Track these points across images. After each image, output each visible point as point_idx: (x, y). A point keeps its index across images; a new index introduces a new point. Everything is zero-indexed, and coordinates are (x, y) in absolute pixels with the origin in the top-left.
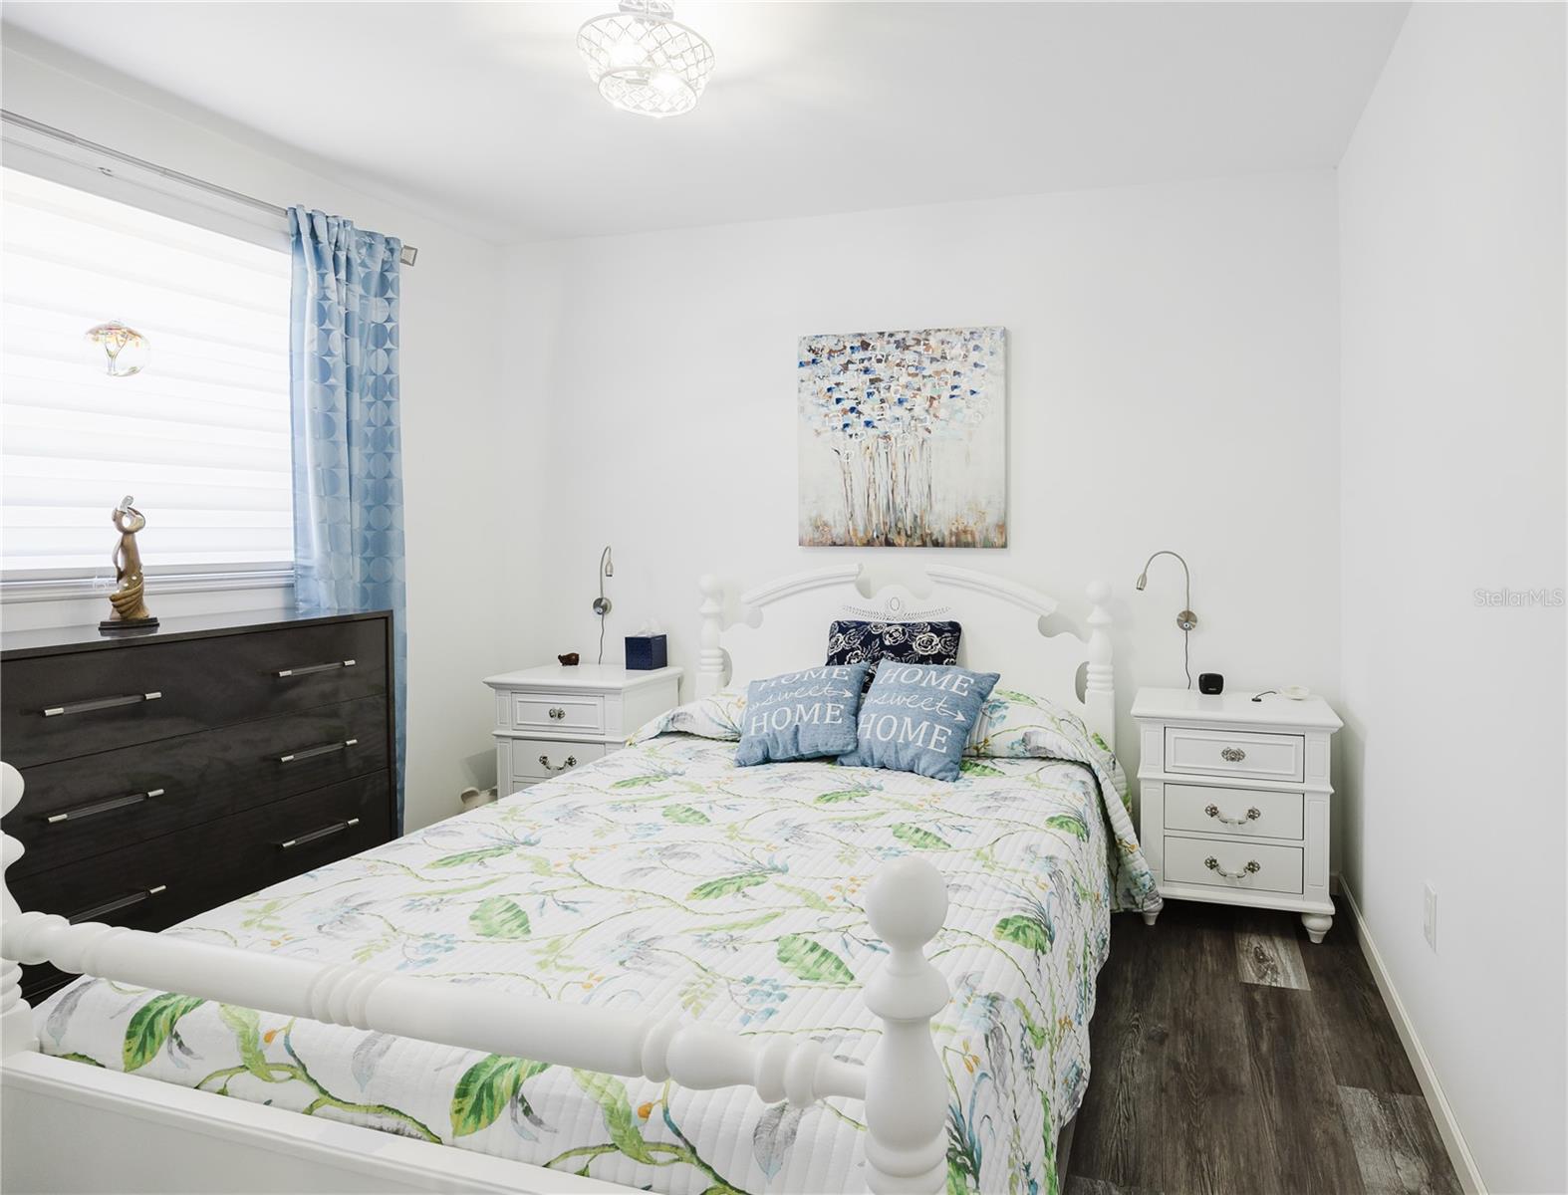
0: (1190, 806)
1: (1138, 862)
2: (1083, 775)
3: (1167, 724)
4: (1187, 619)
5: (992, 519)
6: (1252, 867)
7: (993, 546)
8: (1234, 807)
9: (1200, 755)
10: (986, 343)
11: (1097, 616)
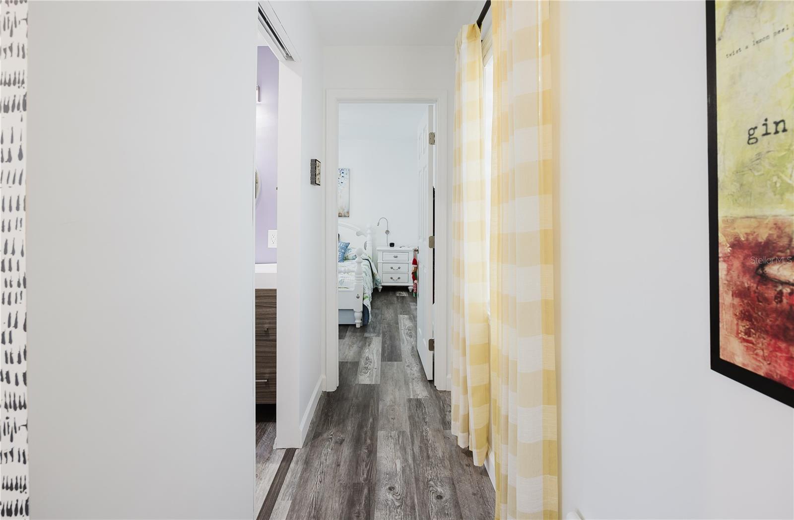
0: (387, 267)
1: (378, 277)
2: (367, 261)
3: (383, 251)
4: (387, 232)
5: (346, 211)
6: (399, 278)
7: (346, 217)
8: (396, 267)
9: (389, 257)
10: (345, 172)
11: (369, 231)
